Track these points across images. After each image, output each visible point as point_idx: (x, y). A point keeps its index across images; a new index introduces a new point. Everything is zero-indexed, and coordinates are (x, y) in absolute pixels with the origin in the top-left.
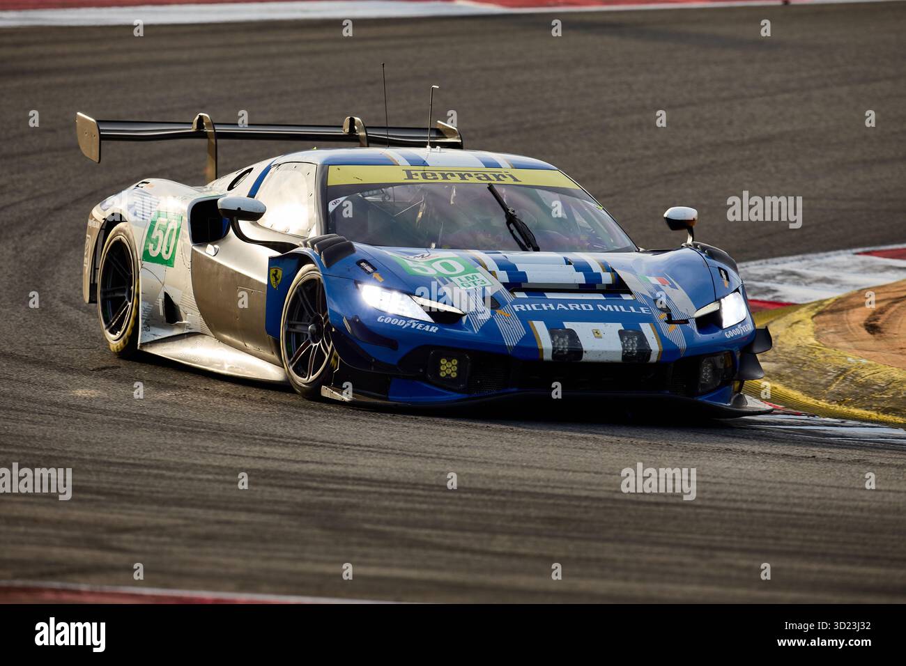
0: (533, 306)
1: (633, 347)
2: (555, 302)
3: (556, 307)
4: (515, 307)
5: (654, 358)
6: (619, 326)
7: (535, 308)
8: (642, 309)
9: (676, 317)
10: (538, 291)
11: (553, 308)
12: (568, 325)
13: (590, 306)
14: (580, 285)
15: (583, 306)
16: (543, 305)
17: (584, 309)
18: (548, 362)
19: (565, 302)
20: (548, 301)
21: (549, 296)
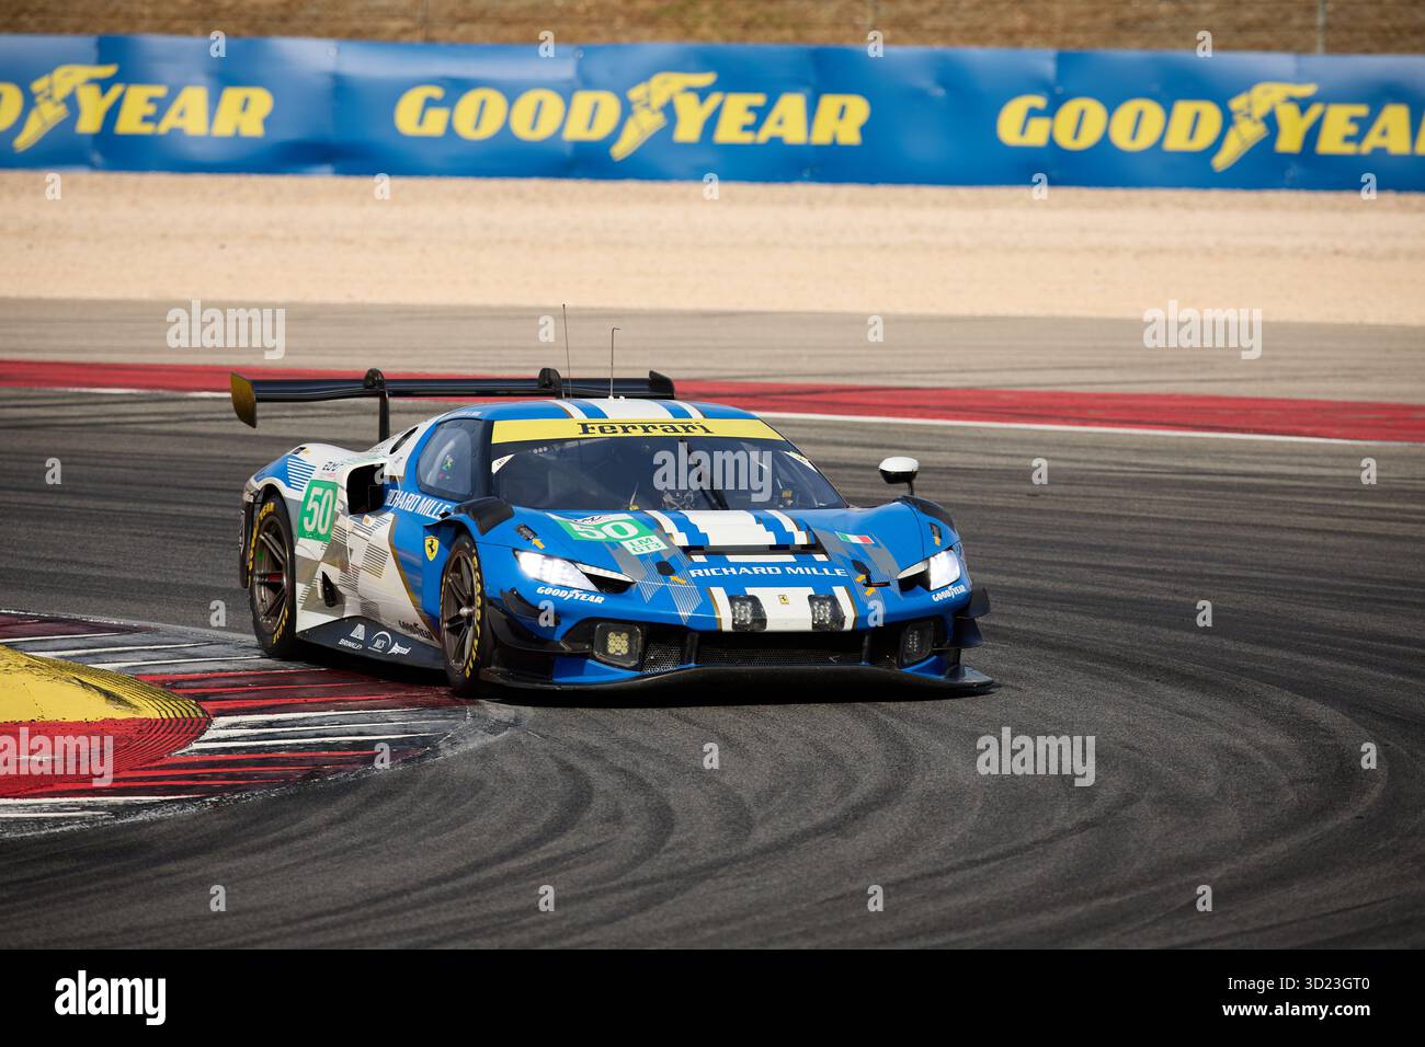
0: (713, 571)
1: (825, 613)
2: (738, 566)
3: (738, 571)
4: (691, 572)
5: (848, 626)
6: (810, 591)
7: (714, 573)
8: (837, 571)
9: (876, 579)
10: (719, 553)
11: (735, 573)
12: (750, 591)
13: (777, 569)
14: (771, 546)
15: (769, 569)
16: (724, 570)
17: (771, 572)
18: (728, 633)
19: (749, 565)
20: (729, 565)
21: (731, 558)
